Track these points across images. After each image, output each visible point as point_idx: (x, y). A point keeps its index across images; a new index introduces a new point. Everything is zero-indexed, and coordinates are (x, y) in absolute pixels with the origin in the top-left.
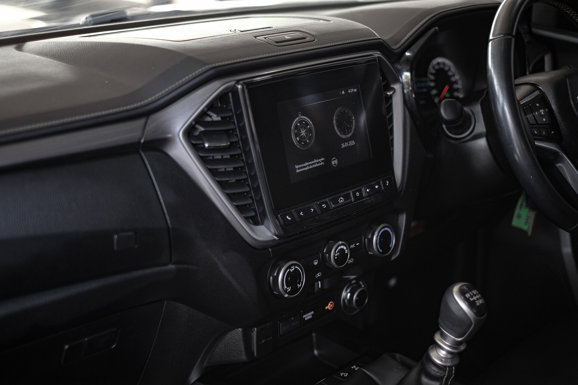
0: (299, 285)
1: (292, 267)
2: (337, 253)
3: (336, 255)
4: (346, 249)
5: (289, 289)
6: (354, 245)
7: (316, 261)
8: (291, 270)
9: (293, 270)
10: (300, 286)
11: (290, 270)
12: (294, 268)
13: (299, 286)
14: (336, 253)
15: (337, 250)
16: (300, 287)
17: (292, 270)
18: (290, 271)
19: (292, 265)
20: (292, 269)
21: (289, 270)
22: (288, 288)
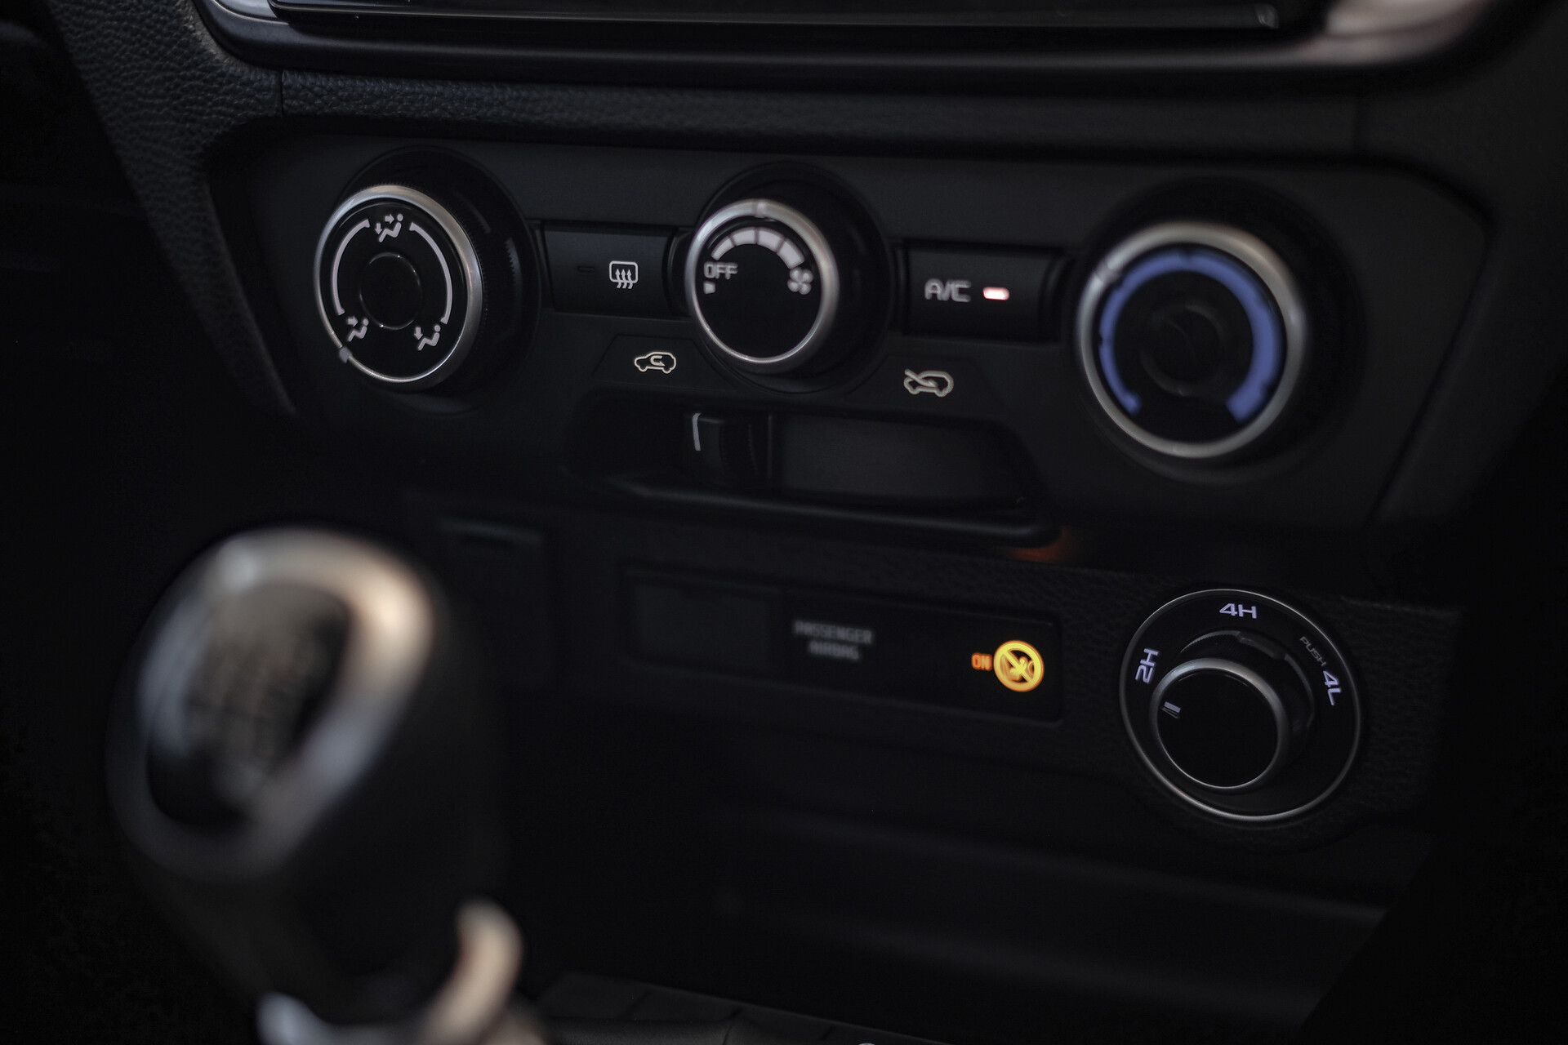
0: (428, 333)
1: (389, 219)
2: (726, 258)
3: (716, 270)
4: (803, 267)
5: (358, 327)
6: (961, 291)
7: (626, 268)
8: (383, 234)
9: (395, 233)
10: (434, 341)
11: (373, 226)
12: (398, 227)
13: (425, 341)
14: (714, 261)
15: (725, 246)
16: (433, 354)
17: (387, 231)
18: (368, 235)
19: (394, 205)
20: (391, 226)
21: (365, 224)
22: (352, 321)
